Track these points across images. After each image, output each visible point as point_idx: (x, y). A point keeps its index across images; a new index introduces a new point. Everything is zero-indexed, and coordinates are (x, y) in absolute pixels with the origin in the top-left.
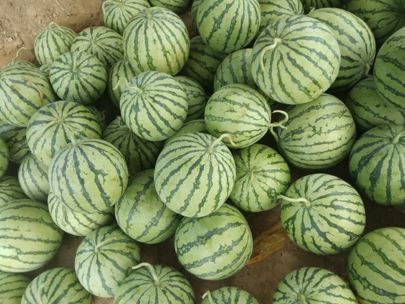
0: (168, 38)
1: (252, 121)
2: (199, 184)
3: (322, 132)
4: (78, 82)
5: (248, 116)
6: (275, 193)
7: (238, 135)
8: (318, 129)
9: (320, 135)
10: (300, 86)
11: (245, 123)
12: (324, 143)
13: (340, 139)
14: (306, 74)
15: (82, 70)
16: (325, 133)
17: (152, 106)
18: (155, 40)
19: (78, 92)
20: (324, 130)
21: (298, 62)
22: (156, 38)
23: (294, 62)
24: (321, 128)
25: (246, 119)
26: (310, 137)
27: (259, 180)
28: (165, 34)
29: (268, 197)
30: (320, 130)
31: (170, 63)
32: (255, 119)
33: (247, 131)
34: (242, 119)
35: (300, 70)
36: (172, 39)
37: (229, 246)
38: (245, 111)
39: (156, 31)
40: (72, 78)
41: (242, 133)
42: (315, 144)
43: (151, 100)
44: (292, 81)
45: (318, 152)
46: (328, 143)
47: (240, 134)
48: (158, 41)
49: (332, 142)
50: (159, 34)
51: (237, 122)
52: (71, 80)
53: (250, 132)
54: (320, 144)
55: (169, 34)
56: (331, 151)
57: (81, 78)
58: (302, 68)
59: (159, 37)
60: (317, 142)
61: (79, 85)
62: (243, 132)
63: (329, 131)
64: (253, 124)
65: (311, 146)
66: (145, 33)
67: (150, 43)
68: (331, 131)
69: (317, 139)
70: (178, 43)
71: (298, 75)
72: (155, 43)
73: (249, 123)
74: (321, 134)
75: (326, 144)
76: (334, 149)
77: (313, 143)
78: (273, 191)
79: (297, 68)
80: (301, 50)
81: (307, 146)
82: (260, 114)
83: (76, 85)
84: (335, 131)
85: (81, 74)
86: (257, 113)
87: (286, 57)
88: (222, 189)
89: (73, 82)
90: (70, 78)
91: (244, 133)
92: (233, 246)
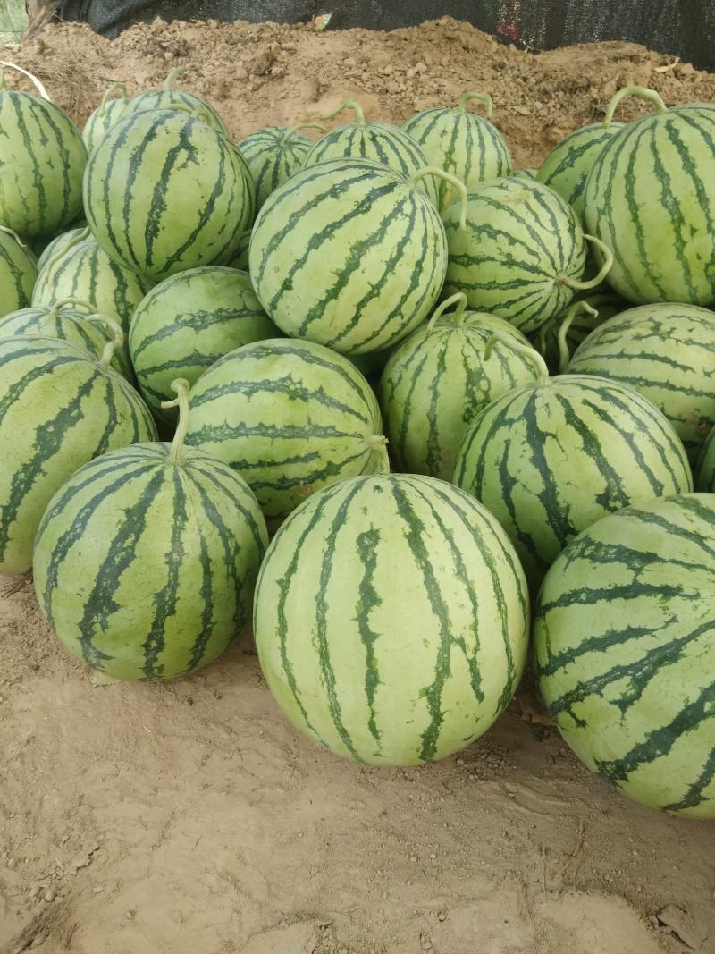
0: (469, 143)
1: (530, 220)
2: (343, 190)
3: (672, 336)
4: (273, 161)
5: (528, 206)
6: (486, 393)
7: (484, 235)
8: (664, 328)
9: (664, 339)
10: (666, 191)
11: (513, 214)
12: (666, 360)
13: (708, 375)
14: (689, 166)
15: (295, 150)
16: (677, 340)
17: (363, 143)
18: (444, 132)
20: (681, 334)
21: (682, 136)
22: (450, 129)
23: (673, 134)
24: (673, 329)
25: (521, 210)
26: (638, 337)
27: (468, 340)
28: (469, 135)
29: (463, 388)
30: (670, 333)
32: (537, 220)
33: (507, 235)
34: (511, 205)
35: (680, 152)
36: (476, 150)
37: (306, 389)
38: (529, 197)
39: (457, 123)
40: (270, 149)
41: (494, 234)
42: (643, 356)
43: (367, 136)
44: (656, 171)
45: (641, 379)
46: (674, 364)
47: (490, 235)
48: (449, 137)
49: (685, 368)
50: (459, 127)
51: (499, 206)
52: (266, 150)
53: (513, 241)
54: (654, 357)
55: (476, 140)
56: (672, 388)
57: (283, 156)
58: (686, 148)
59: (456, 131)
60: (649, 352)
61: (272, 165)
62: (500, 232)
63: (689, 342)
64: (529, 227)
65: (630, 357)
66: (437, 118)
67: (434, 133)
68: (694, 343)
69: (654, 345)
70: (482, 165)
71: (672, 161)
72: (442, 136)
73: (520, 220)
74: (668, 341)
75: (669, 366)
76: (682, 389)
77: (639, 353)
78: (483, 384)
79: (674, 146)
80: (697, 120)
81: (621, 355)
82: (554, 223)
83: (268, 162)
84: (704, 350)
85: (288, 153)
86: (549, 216)
87: (664, 124)
88: (380, 241)
89: (266, 155)
90: (267, 147)
91: (500, 237)
92: (314, 395)
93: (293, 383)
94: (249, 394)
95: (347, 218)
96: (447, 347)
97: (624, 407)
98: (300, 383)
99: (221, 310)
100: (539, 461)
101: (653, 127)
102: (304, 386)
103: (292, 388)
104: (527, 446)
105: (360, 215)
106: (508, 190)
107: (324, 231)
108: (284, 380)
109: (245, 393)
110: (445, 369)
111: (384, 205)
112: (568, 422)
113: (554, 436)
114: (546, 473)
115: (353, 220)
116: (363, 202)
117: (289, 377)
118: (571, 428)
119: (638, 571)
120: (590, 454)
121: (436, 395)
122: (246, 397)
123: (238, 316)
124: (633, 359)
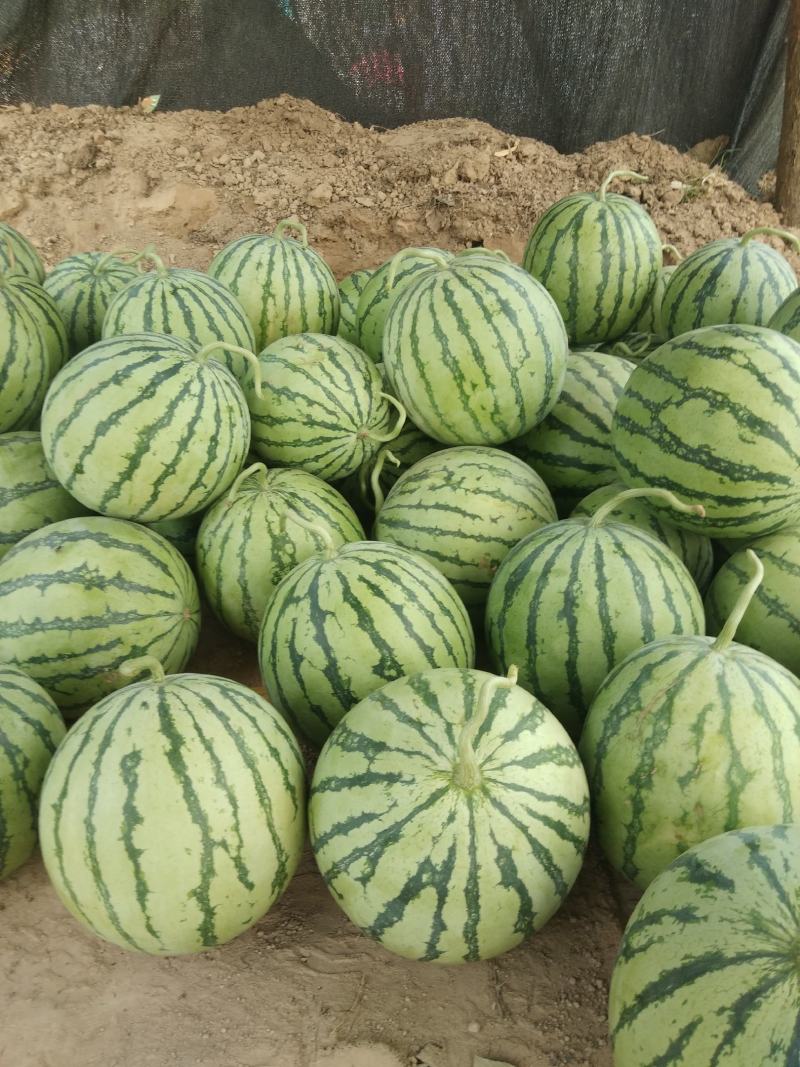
0: (286, 275)
1: (326, 382)
2: (126, 377)
3: (462, 486)
5: (322, 368)
6: (292, 556)
7: (283, 398)
8: (456, 478)
9: (454, 489)
10: (446, 352)
11: (308, 377)
12: (457, 510)
13: (494, 521)
14: (464, 327)
16: (467, 490)
17: (163, 297)
18: (260, 264)
19: (75, 308)
20: (469, 484)
21: (456, 298)
22: (265, 260)
23: (449, 295)
24: (463, 478)
25: (316, 372)
26: (433, 488)
27: (272, 506)
28: (286, 266)
29: (269, 553)
30: (460, 482)
31: (268, 322)
32: (332, 382)
33: (304, 397)
34: (306, 368)
35: (454, 313)
36: (294, 282)
37: (103, 577)
38: (323, 359)
39: (272, 254)
40: (83, 279)
41: (292, 396)
42: (438, 506)
43: (168, 289)
44: (435, 332)
45: (436, 529)
46: (464, 514)
47: (289, 398)
48: (265, 268)
49: (474, 517)
50: (274, 259)
51: (295, 369)
52: (79, 280)
53: (311, 403)
54: (446, 508)
55: (293, 271)
56: (464, 536)
57: (98, 287)
58: (460, 310)
59: (271, 263)
60: (442, 502)
61: (86, 297)
62: (297, 394)
63: (477, 491)
64: (324, 389)
65: (427, 508)
66: (252, 249)
67: (250, 265)
68: (481, 492)
69: (447, 496)
71: (449, 324)
72: (257, 269)
73: (316, 382)
74: (458, 490)
75: (459, 516)
76: (472, 537)
77: (433, 503)
78: (288, 548)
79: (450, 308)
80: (471, 281)
81: (419, 506)
82: (348, 381)
83: (81, 293)
84: (490, 498)
86: (344, 377)
87: (442, 285)
88: (168, 424)
89: (79, 286)
91: (298, 399)
92: (111, 582)
93: (89, 572)
94: (42, 588)
95: (132, 404)
96: (251, 513)
97: (395, 579)
98: (97, 570)
99: (20, 485)
100: (321, 638)
101: (432, 287)
102: (101, 573)
103: (88, 577)
104: (311, 624)
105: (145, 401)
106: (303, 351)
107: (110, 418)
108: (79, 569)
109: (39, 587)
110: (250, 536)
111: (170, 389)
112: (346, 599)
113: (333, 614)
114: (327, 649)
115: (138, 405)
116: (148, 388)
117: (84, 566)
118: (347, 606)
119: (371, 760)
120: (364, 629)
121: (244, 562)
122: (39, 591)
123: (40, 489)
124: (429, 510)
